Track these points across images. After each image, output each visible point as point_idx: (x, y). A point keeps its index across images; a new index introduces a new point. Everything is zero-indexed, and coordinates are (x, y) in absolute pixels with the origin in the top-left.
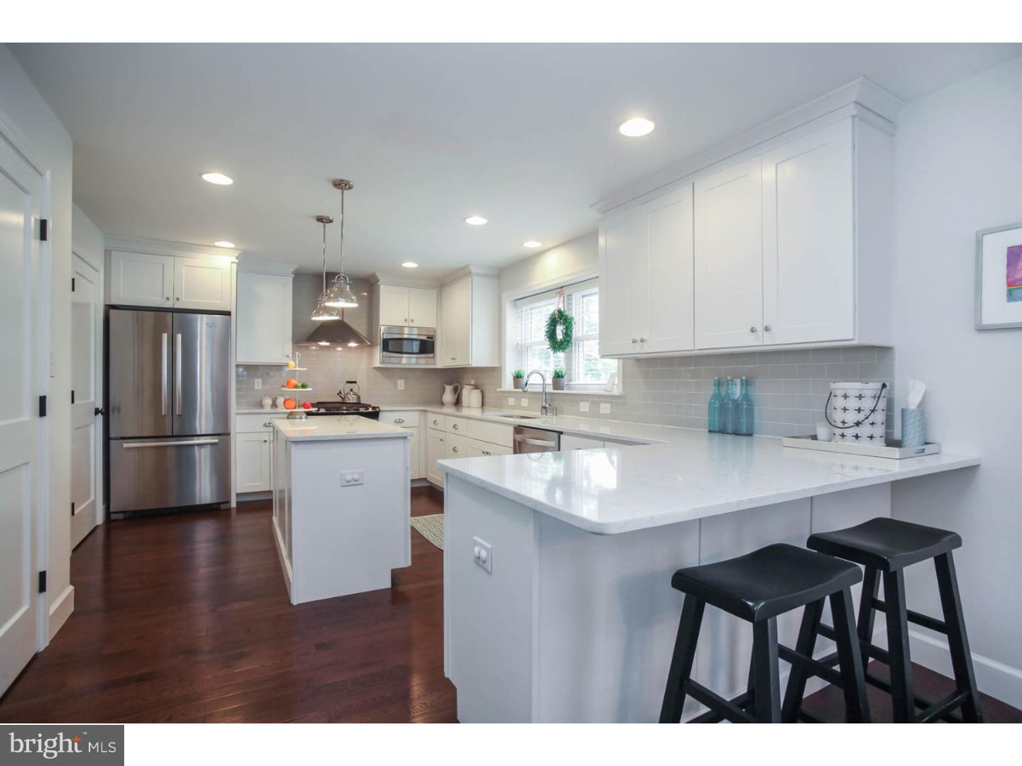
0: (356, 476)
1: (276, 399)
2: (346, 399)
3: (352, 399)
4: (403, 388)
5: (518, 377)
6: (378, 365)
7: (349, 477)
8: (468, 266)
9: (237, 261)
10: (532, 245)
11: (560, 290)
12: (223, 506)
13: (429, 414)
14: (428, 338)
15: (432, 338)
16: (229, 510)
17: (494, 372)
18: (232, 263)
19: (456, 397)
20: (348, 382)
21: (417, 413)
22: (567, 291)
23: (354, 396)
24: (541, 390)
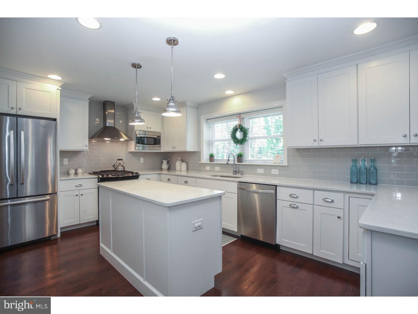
0: (200, 223)
1: (77, 169)
2: (118, 169)
3: (120, 168)
4: (143, 162)
5: (212, 157)
6: (133, 150)
7: (196, 225)
8: (186, 101)
9: (61, 89)
10: (229, 92)
11: (239, 115)
12: (52, 238)
13: (162, 176)
14: (157, 137)
15: (159, 137)
16: (56, 239)
17: (196, 154)
18: (57, 89)
19: (169, 166)
20: (118, 160)
21: (156, 175)
22: (242, 116)
23: (121, 167)
24: (233, 163)
